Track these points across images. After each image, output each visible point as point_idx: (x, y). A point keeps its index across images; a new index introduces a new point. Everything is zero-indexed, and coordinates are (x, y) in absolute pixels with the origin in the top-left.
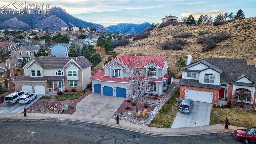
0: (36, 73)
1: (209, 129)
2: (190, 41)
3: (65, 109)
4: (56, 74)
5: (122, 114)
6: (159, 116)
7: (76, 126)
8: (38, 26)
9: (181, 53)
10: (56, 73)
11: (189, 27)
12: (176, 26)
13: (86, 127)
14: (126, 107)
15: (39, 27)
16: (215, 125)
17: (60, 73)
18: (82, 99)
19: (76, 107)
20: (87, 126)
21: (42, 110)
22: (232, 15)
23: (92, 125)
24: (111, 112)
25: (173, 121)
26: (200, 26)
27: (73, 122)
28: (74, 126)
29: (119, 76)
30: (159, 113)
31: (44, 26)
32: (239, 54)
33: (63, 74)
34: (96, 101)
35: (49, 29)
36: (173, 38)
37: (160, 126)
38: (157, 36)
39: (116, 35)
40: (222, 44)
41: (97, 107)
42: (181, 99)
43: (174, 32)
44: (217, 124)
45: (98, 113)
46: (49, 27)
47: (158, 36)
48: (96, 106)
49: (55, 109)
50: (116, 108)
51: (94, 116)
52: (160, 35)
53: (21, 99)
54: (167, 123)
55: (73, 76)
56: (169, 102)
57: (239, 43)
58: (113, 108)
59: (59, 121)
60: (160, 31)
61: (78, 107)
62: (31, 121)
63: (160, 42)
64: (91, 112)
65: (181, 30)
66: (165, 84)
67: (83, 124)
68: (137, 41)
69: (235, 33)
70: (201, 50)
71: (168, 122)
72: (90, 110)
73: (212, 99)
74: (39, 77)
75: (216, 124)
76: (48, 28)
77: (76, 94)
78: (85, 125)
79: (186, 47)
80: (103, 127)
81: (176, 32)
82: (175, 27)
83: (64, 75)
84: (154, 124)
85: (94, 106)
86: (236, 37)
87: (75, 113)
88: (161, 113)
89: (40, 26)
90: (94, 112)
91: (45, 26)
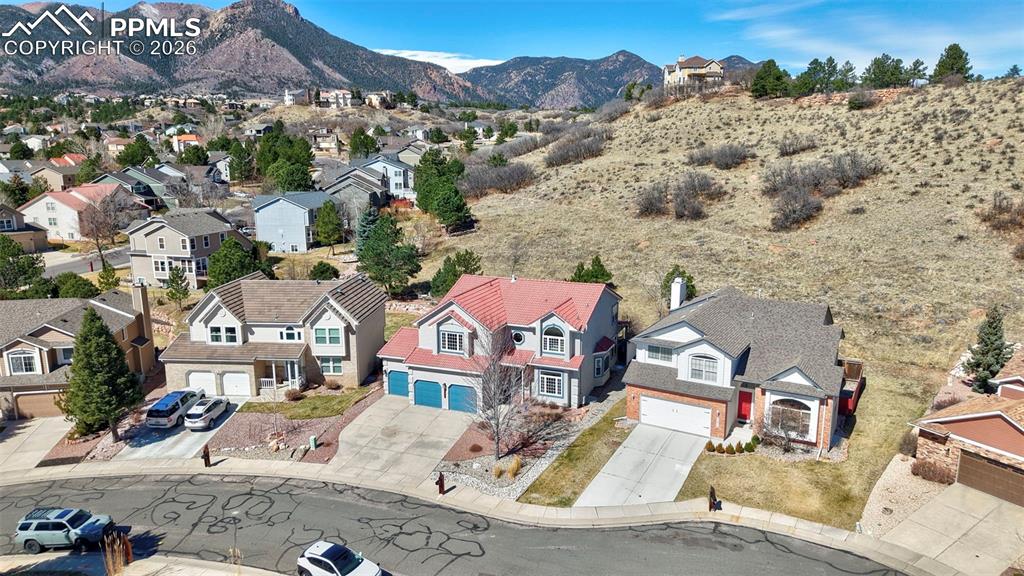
0: (223, 334)
1: (666, 512)
2: (742, 181)
3: (308, 447)
4: (282, 338)
5: (457, 465)
6: (552, 474)
7: (338, 498)
8: (195, 77)
9: (698, 234)
10: (281, 333)
11: (760, 109)
12: (713, 106)
13: (362, 500)
14: (471, 446)
15: (197, 80)
16: (690, 501)
17: (293, 334)
18: (356, 415)
19: (337, 441)
20: (365, 499)
21: (247, 449)
22: (921, 68)
23: (378, 495)
24: (429, 460)
25: (583, 487)
26: (801, 107)
27: (330, 486)
28: (332, 498)
29: (458, 351)
30: (556, 464)
31: (216, 77)
32: (886, 248)
33: (299, 338)
34: (393, 423)
35: (235, 88)
36: (687, 164)
37: (547, 501)
38: (634, 148)
39: (495, 115)
40: (843, 202)
41: (395, 443)
42: (630, 422)
43: (701, 131)
44: (696, 497)
45: (395, 462)
46: (235, 79)
47: (639, 151)
48: (394, 440)
49: (282, 446)
50: (445, 446)
51: (384, 470)
52: (647, 145)
53: (189, 416)
54: (568, 493)
55: (330, 342)
56: (595, 429)
57: (901, 201)
58: (436, 446)
59: (294, 483)
60: (653, 124)
61: (342, 441)
62: (226, 480)
63: (637, 180)
64: (378, 458)
65: (727, 124)
66: (598, 369)
67: (356, 491)
68: (560, 169)
69: (902, 157)
70: (768, 223)
71: (570, 491)
72: (373, 452)
73: (709, 425)
74: (233, 347)
75: (691, 498)
76: (233, 82)
77: (338, 397)
78: (359, 495)
79: (722, 209)
80: (405, 501)
81: (707, 132)
82: (708, 111)
83: (302, 341)
84: (534, 495)
85: (385, 438)
86: (898, 174)
87: (335, 459)
88: (561, 464)
89: (200, 76)
90: (386, 456)
91: (223, 75)
